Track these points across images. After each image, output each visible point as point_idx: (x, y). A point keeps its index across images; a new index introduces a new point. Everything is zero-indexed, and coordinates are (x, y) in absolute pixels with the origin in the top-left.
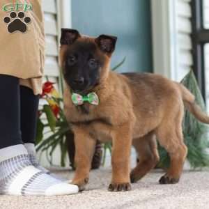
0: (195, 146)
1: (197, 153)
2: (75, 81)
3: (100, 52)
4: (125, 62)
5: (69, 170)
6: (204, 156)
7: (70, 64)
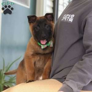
2: (42, 37)
3: (48, 21)
7: (37, 30)
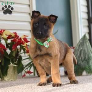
5: (37, 77)
7: (35, 26)
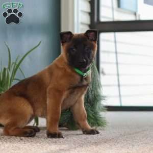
0: (92, 111)
1: (93, 116)
4: (40, 46)
6: (98, 118)
